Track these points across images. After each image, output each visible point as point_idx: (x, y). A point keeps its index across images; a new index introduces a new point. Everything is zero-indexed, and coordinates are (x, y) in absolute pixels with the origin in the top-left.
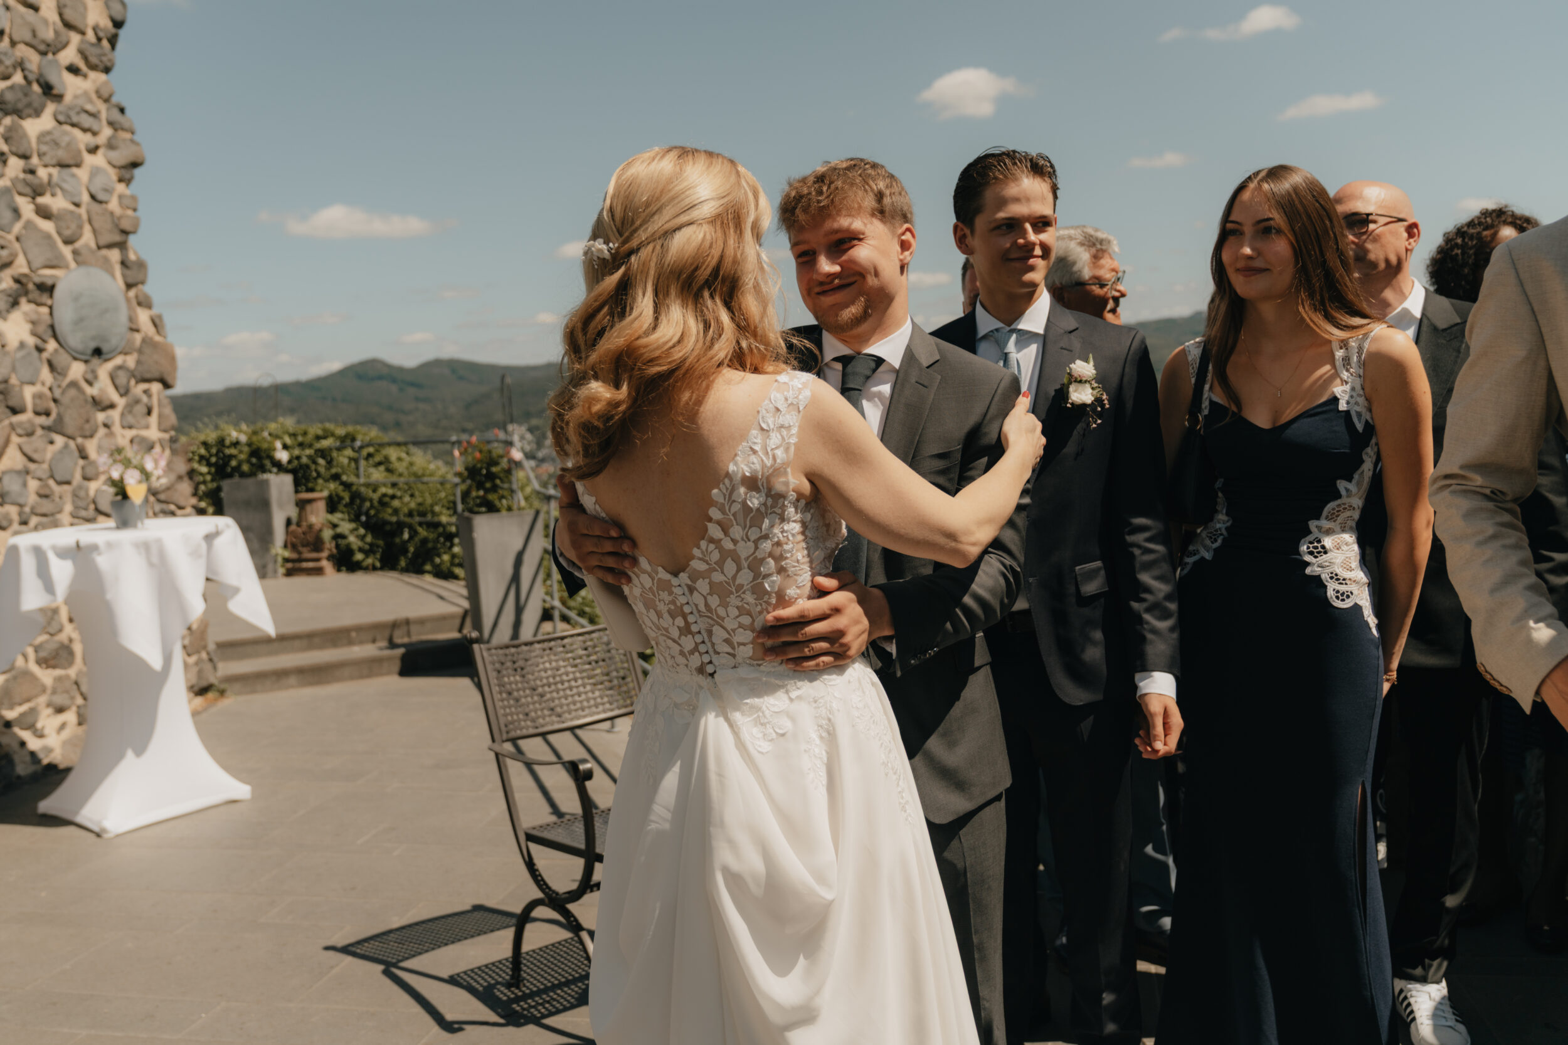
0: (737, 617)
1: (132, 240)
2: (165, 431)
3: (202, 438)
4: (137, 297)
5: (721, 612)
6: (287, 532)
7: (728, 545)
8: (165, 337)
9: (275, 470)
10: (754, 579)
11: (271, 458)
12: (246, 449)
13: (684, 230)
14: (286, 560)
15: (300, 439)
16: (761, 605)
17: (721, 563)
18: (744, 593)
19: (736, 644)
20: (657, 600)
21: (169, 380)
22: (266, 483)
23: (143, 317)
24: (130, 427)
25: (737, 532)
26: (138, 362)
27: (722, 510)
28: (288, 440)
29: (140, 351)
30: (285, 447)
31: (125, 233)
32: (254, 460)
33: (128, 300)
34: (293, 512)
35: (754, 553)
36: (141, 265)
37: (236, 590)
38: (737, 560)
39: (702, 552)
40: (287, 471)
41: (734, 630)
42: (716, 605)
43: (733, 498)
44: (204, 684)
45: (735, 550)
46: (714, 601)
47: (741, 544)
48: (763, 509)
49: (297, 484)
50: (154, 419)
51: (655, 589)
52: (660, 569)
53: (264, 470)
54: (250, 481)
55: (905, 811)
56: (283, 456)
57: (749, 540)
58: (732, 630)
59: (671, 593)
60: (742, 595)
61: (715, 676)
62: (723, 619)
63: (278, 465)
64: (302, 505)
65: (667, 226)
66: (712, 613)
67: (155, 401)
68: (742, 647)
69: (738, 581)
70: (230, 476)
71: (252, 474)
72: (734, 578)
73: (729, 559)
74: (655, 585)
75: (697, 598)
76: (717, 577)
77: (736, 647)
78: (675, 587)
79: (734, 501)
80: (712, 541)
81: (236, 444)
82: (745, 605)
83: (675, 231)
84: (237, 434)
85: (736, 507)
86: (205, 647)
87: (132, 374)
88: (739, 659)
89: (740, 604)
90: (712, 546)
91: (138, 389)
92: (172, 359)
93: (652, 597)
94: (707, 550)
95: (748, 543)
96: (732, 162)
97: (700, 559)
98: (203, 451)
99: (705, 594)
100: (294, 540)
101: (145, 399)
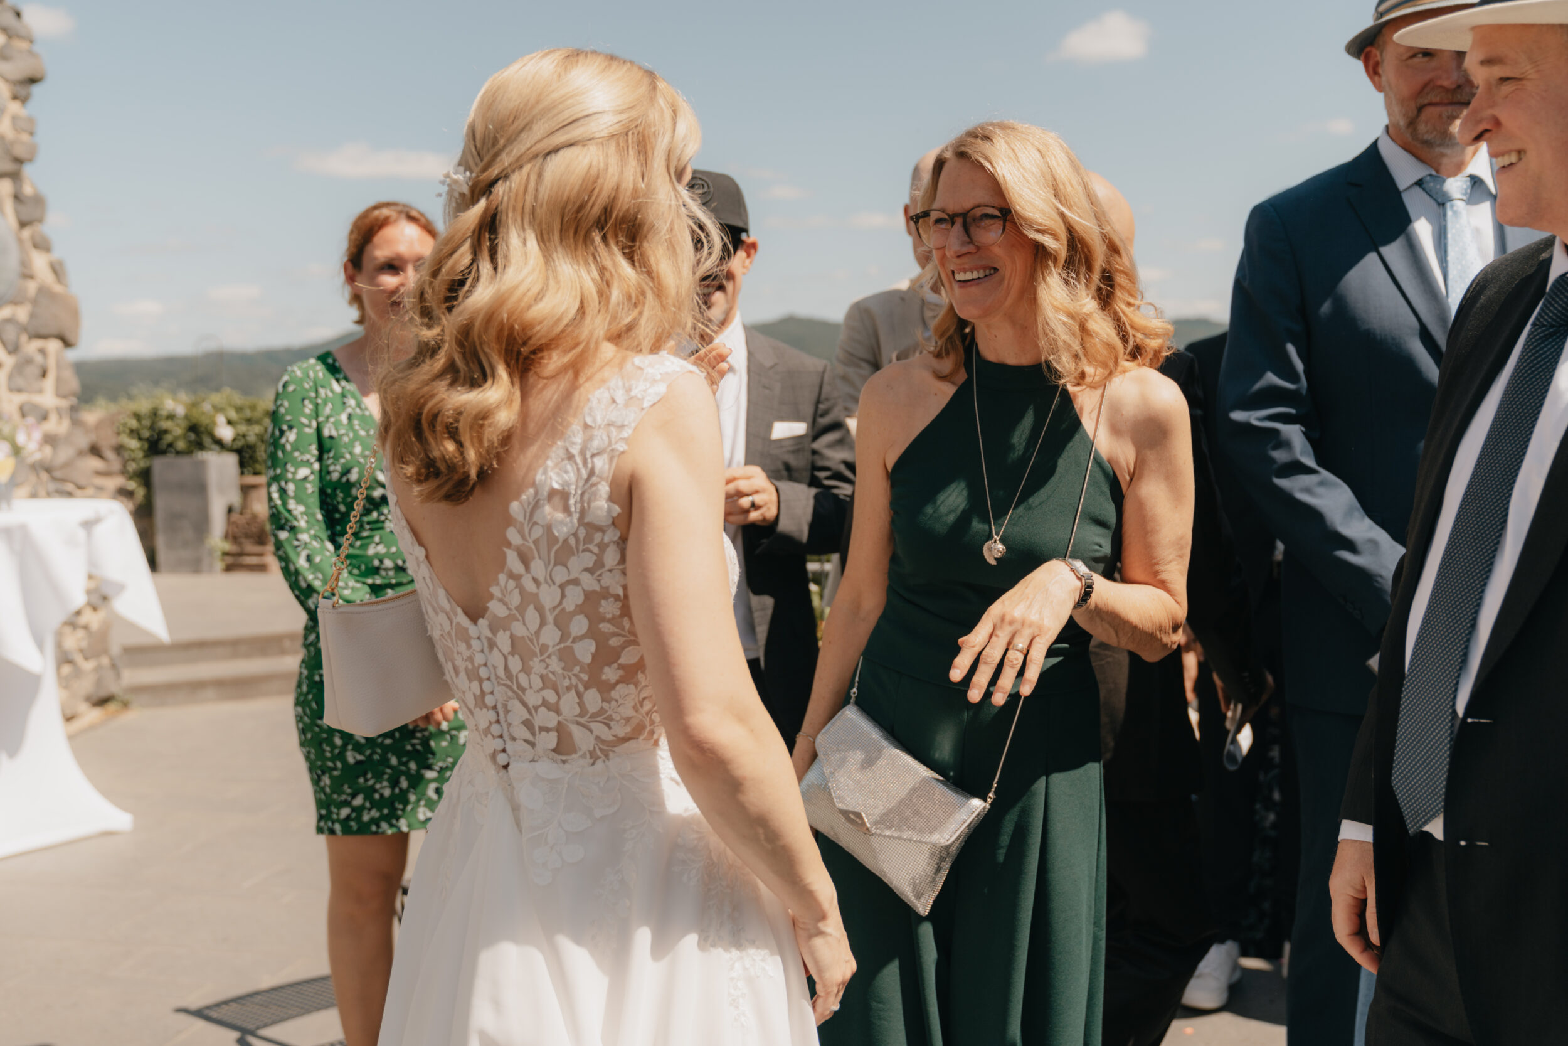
0: (542, 689)
1: (28, 170)
2: (64, 397)
3: (134, 406)
4: (33, 238)
5: (523, 679)
6: (229, 522)
7: (530, 586)
8: (66, 285)
9: (216, 447)
10: (562, 640)
11: (211, 435)
12: (184, 424)
13: (561, 152)
14: (226, 554)
15: (248, 413)
16: (570, 679)
17: (522, 609)
18: (549, 657)
19: (537, 729)
20: (455, 651)
21: (70, 337)
22: (202, 465)
23: (40, 262)
24: (19, 390)
25: (538, 567)
26: (32, 316)
27: (521, 533)
28: (233, 415)
29: (35, 302)
30: (230, 422)
31: (19, 161)
32: (192, 436)
33: (20, 241)
34: (235, 498)
35: (560, 603)
36: (39, 201)
37: (121, 588)
38: (540, 609)
39: (502, 591)
40: (231, 450)
41: (536, 708)
42: (517, 671)
43: (535, 519)
44: (103, 693)
45: (537, 595)
46: (515, 664)
47: (544, 587)
48: (572, 541)
49: (242, 464)
50: (49, 383)
51: (453, 634)
52: (459, 610)
53: (201, 446)
54: (185, 461)
55: (737, 1008)
56: (226, 433)
57: (554, 583)
58: (533, 707)
59: (469, 646)
60: (547, 660)
61: (510, 768)
62: (523, 690)
63: (219, 443)
64: (246, 490)
65: (539, 147)
66: (512, 682)
67: (51, 363)
68: (544, 733)
69: (542, 640)
70: (163, 452)
71: (188, 452)
72: (538, 633)
73: (532, 607)
74: (454, 630)
75: (496, 659)
76: (518, 629)
77: (537, 732)
78: (474, 639)
79: (536, 523)
80: (512, 576)
81: (171, 417)
82: (551, 675)
83: (549, 153)
84: (175, 404)
85: (537, 532)
86: (105, 651)
87: (24, 329)
88: (539, 747)
89: (544, 672)
90: (512, 584)
91: (32, 347)
92: (75, 314)
93: (451, 645)
94: (506, 587)
95: (553, 587)
96: (650, 74)
97: (501, 600)
98: (134, 423)
99: (506, 652)
100: (236, 530)
101: (39, 358)
